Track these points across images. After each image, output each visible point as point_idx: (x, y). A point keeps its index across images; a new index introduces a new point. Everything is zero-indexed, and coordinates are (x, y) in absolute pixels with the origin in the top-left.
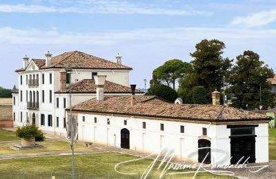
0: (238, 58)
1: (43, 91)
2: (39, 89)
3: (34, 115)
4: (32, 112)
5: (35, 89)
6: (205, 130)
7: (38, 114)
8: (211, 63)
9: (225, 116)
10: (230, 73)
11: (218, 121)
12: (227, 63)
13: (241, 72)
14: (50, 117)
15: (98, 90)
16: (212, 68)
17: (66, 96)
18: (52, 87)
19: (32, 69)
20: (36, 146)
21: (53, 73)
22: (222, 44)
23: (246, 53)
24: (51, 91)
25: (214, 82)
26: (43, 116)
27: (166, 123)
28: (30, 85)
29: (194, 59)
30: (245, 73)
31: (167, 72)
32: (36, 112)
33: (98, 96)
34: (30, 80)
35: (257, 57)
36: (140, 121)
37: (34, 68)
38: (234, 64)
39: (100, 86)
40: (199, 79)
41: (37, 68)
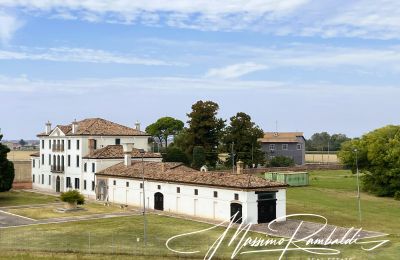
0: (231, 119)
1: (69, 156)
2: (65, 154)
3: (58, 178)
4: (56, 175)
5: (61, 154)
6: (236, 196)
7: (63, 177)
8: (207, 123)
9: (253, 184)
10: (224, 132)
11: (249, 189)
12: (221, 123)
13: (234, 132)
14: (77, 180)
15: (126, 156)
16: (207, 128)
17: (95, 161)
18: (80, 153)
19: (56, 135)
20: (79, 209)
21: (81, 139)
22: (216, 105)
23: (238, 115)
24: (78, 157)
25: (209, 141)
26: (68, 179)
27: (200, 189)
28: (54, 150)
29: (190, 119)
30: (238, 133)
31: (160, 129)
32: (61, 176)
33: (126, 161)
34: (54, 145)
35: (248, 118)
36: (174, 187)
37: (59, 133)
38: (228, 124)
39: (128, 153)
40: (196, 138)
41: (62, 134)
